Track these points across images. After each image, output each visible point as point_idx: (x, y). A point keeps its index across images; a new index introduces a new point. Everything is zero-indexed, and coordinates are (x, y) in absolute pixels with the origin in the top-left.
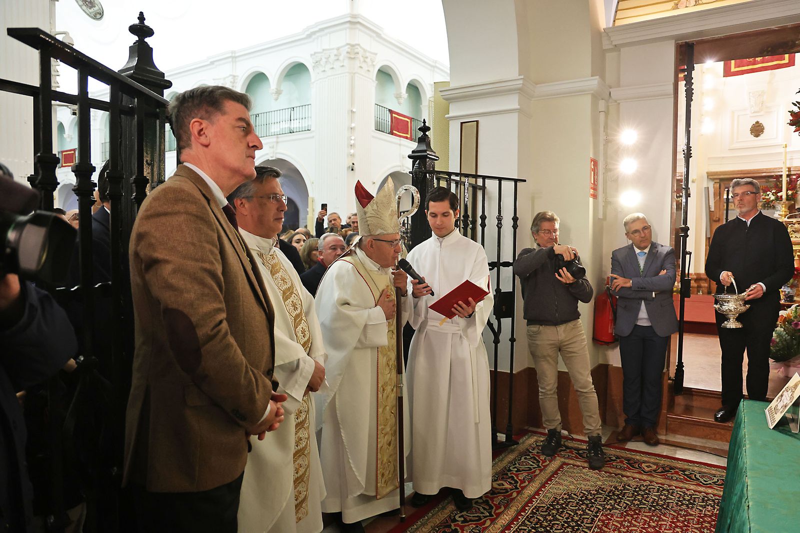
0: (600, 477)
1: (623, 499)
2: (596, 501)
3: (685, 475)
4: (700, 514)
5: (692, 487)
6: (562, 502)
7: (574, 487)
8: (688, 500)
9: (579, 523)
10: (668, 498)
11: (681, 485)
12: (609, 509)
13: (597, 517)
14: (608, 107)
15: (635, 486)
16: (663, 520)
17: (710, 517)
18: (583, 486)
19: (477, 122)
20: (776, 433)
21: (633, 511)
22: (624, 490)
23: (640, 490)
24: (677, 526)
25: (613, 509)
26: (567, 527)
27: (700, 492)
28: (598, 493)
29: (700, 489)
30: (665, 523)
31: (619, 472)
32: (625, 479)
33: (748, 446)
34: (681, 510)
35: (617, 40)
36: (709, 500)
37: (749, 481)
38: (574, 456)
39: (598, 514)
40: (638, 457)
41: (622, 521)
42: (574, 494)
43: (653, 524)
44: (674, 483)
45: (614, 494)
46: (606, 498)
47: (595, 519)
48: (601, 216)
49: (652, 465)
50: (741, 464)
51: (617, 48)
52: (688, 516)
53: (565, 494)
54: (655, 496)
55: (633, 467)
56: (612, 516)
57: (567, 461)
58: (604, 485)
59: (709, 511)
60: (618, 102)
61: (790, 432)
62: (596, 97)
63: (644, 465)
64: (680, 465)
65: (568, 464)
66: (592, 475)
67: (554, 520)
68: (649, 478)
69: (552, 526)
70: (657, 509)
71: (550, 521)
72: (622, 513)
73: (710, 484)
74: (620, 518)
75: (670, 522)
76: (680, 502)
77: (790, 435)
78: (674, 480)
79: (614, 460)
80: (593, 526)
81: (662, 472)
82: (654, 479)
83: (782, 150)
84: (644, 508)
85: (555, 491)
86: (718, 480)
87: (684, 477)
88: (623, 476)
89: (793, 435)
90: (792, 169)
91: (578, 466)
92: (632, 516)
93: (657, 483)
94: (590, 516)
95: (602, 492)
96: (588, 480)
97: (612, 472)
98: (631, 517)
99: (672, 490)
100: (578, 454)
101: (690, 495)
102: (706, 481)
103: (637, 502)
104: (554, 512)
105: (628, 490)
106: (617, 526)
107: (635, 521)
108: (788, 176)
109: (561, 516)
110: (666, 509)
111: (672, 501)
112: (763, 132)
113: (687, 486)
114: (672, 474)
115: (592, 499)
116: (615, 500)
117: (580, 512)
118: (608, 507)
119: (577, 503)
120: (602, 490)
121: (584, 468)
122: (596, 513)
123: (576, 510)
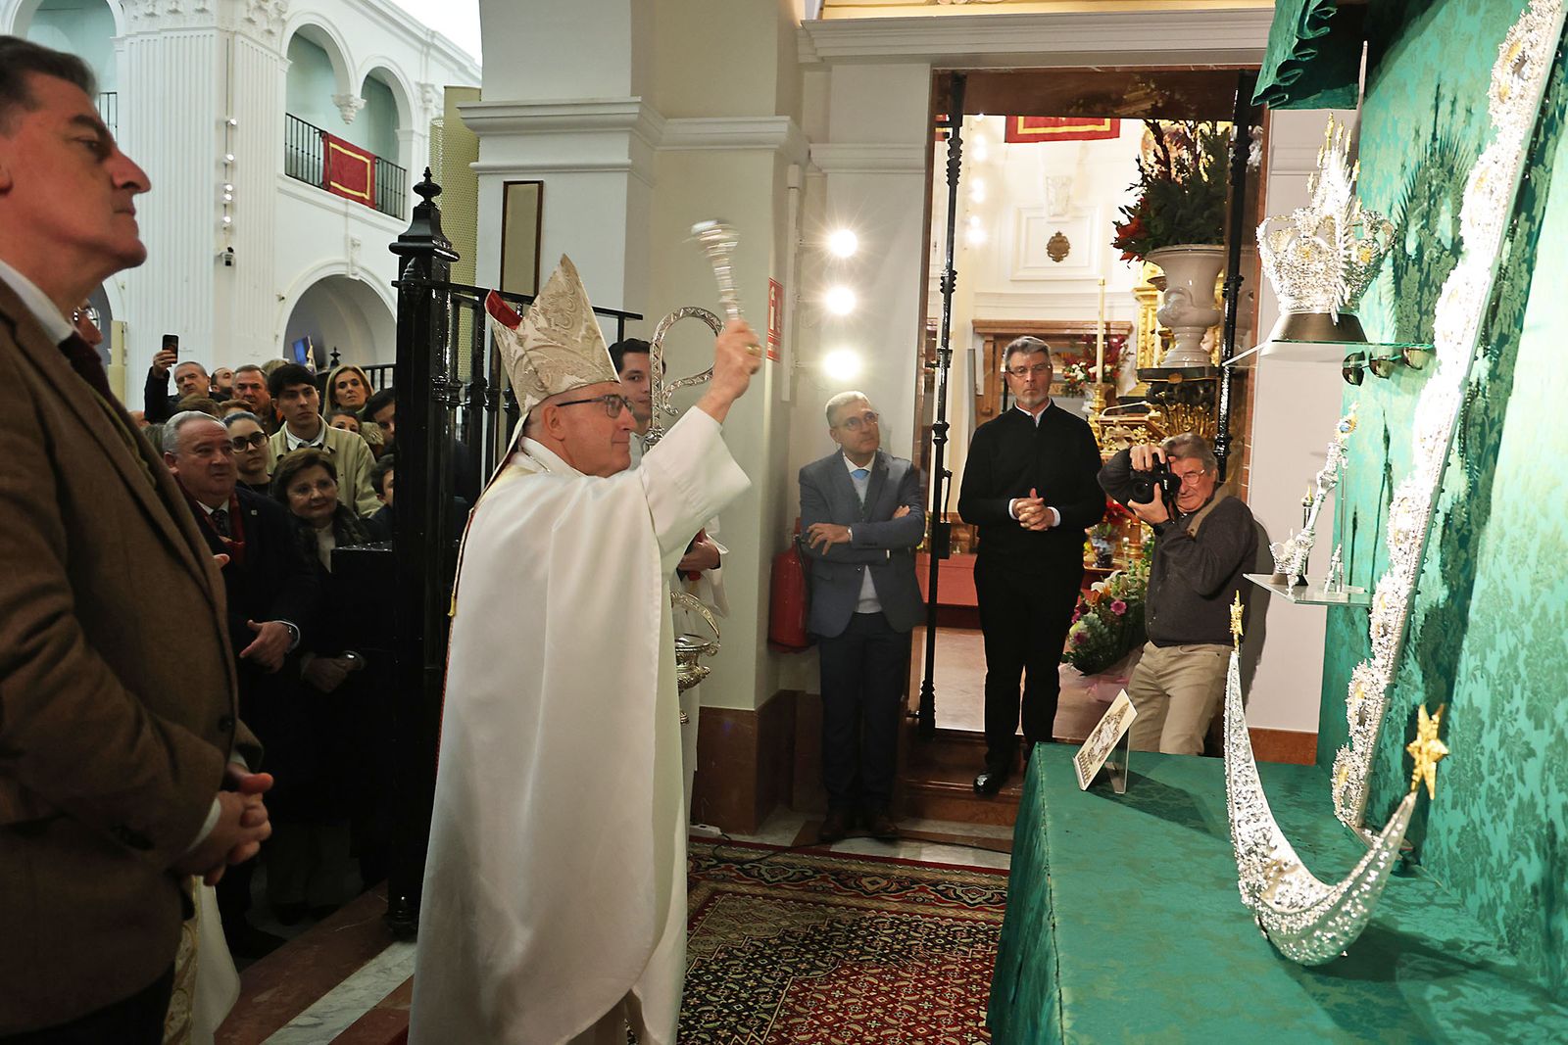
0: (786, 912)
1: (830, 948)
3: (937, 891)
4: (965, 959)
5: (950, 912)
6: (715, 967)
7: (737, 936)
8: (944, 937)
9: (751, 1004)
10: (909, 937)
11: (932, 910)
12: (805, 970)
13: (783, 987)
14: (804, 180)
15: (850, 923)
16: (903, 979)
17: (981, 961)
18: (754, 932)
19: (540, 184)
20: (1092, 797)
21: (848, 968)
22: (831, 931)
23: (861, 928)
24: (926, 987)
25: (812, 970)
26: (728, 1015)
27: (964, 920)
28: (783, 942)
29: (966, 914)
30: (906, 983)
31: (822, 898)
32: (832, 910)
33: (1049, 823)
34: (932, 957)
35: (827, 47)
36: (979, 932)
37: (1052, 882)
38: (734, 874)
39: (785, 983)
40: (854, 867)
41: (829, 991)
42: (739, 950)
43: (885, 988)
44: (920, 909)
45: (813, 942)
46: (798, 951)
47: (780, 992)
48: (786, 397)
49: (878, 879)
50: (1038, 856)
51: (825, 64)
52: (945, 965)
53: (720, 952)
54: (887, 935)
55: (845, 886)
56: (811, 982)
57: (721, 886)
58: (793, 925)
59: (979, 952)
60: (824, 171)
61: (1113, 792)
62: (783, 158)
63: (864, 881)
64: (927, 874)
65: (722, 893)
66: (771, 908)
67: (701, 1005)
68: (876, 904)
69: (700, 1017)
70: (892, 960)
71: (695, 1007)
72: (829, 975)
73: (980, 903)
74: (826, 984)
75: (915, 980)
76: (930, 942)
77: (1113, 799)
78: (919, 903)
79: (811, 877)
80: (776, 1007)
81: (898, 891)
82: (883, 905)
83: (1097, 289)
84: (868, 960)
85: (702, 948)
86: (993, 895)
87: (936, 896)
88: (828, 905)
89: (1117, 799)
90: (1112, 326)
91: (743, 895)
92: (847, 978)
93: (890, 912)
94: (771, 988)
95: (790, 940)
96: (764, 920)
97: (807, 899)
98: (846, 980)
99: (915, 921)
100: (743, 870)
101: (946, 927)
102: (972, 899)
103: (855, 952)
104: (701, 989)
105: (838, 930)
106: (820, 1001)
107: (854, 987)
108: (1106, 337)
109: (715, 996)
110: (907, 957)
111: (918, 940)
112: (1067, 253)
113: (940, 911)
114: (914, 892)
115: (772, 955)
116: (816, 953)
117: (751, 983)
118: (803, 966)
119: (745, 966)
120: (790, 936)
121: (754, 896)
122: (782, 980)
123: (743, 980)
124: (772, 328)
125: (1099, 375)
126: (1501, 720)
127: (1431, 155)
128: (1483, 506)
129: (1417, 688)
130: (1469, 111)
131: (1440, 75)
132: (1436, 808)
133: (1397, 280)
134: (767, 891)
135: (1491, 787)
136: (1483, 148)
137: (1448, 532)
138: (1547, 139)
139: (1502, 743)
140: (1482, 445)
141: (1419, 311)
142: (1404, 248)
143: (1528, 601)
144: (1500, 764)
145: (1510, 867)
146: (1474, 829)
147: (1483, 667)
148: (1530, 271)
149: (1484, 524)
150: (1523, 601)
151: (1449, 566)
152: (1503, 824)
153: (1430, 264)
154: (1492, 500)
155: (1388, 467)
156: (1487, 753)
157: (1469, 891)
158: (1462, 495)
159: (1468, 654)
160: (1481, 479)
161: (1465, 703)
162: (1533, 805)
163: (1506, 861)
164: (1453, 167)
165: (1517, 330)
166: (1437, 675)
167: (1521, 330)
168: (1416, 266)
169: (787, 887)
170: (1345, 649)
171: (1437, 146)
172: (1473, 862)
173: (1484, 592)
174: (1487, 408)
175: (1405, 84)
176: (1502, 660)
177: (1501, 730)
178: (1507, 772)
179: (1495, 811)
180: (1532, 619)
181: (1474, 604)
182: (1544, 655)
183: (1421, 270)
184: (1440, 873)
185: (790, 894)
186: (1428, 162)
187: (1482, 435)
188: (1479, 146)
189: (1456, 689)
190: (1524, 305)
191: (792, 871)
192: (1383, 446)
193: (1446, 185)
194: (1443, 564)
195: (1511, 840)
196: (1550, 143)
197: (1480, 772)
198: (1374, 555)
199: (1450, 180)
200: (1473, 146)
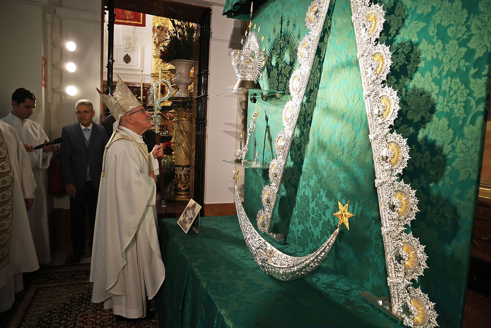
0: (70, 290)
2: (72, 308)
6: (46, 319)
7: (52, 304)
12: (83, 311)
13: (77, 320)
14: (53, 20)
18: (59, 301)
25: (86, 310)
28: (72, 302)
31: (82, 282)
38: (44, 280)
41: (95, 316)
42: (54, 310)
45: (83, 299)
46: (78, 304)
47: (76, 322)
48: (50, 101)
53: (47, 312)
56: (87, 315)
57: (40, 286)
58: (74, 295)
65: (41, 288)
66: (63, 290)
72: (93, 310)
74: (93, 314)
79: (75, 275)
83: (140, 73)
85: (38, 313)
88: (85, 284)
91: (50, 287)
94: (72, 322)
95: (74, 300)
96: (61, 295)
97: (76, 283)
106: (93, 321)
112: (130, 61)
115: (69, 308)
117: (63, 322)
118: (82, 309)
119: (59, 316)
120: (74, 299)
121: (55, 287)
122: (75, 317)
123: (60, 321)
124: (44, 75)
125: (142, 99)
126: (316, 199)
127: (280, 37)
128: (306, 138)
129: (283, 191)
130: (294, 25)
131: (282, 14)
132: (292, 224)
133: (269, 73)
134: (60, 284)
135: (313, 218)
136: (301, 36)
137: (293, 146)
138: (324, 35)
139: (316, 205)
140: (305, 121)
141: (278, 82)
142: (271, 63)
143: (325, 165)
144: (316, 211)
145: (321, 239)
146: (307, 230)
147: (308, 184)
148: (321, 72)
149: (307, 143)
150: (322, 165)
151: (294, 156)
152: (318, 228)
153: (281, 69)
154: (310, 137)
155: (268, 127)
156: (311, 208)
157: (306, 247)
158: (298, 135)
159: (302, 181)
160: (305, 131)
161: (302, 195)
162: (329, 221)
163: (319, 237)
164: (289, 41)
165: (316, 89)
166: (291, 187)
167: (318, 89)
168: (276, 69)
169: (67, 280)
170: (254, 180)
171: (283, 34)
172: (307, 239)
173: (308, 163)
174: (306, 110)
175: (269, 15)
176: (315, 182)
177: (316, 202)
178: (319, 213)
179: (315, 224)
180: (326, 170)
181: (304, 166)
182: (331, 180)
183: (278, 70)
184: (294, 243)
185: (69, 283)
186: (279, 39)
187: (305, 118)
188: (299, 35)
189: (298, 191)
190: (319, 82)
191: (67, 274)
192: (265, 121)
193: (287, 46)
194: (291, 155)
195: (321, 232)
196: (326, 36)
197: (309, 214)
198: (264, 153)
199: (288, 44)
200: (296, 35)
